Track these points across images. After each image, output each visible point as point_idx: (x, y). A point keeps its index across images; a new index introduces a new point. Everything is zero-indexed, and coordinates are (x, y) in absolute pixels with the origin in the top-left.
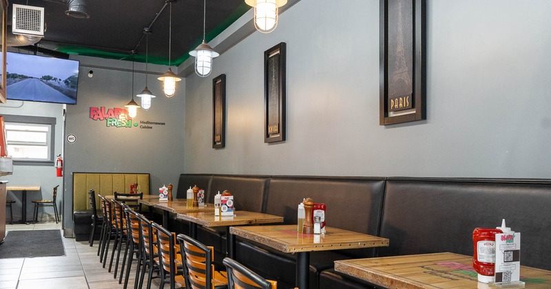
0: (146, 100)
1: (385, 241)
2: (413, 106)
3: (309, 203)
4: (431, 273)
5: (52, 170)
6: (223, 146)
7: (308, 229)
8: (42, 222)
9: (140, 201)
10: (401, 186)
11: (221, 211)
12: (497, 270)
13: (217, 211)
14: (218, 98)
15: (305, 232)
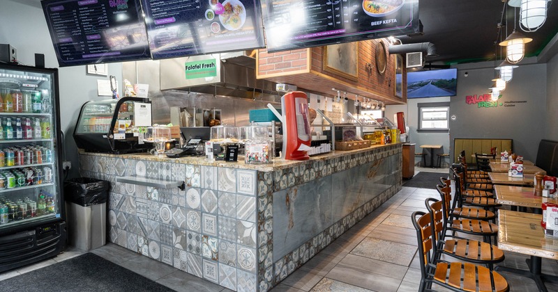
5: (447, 135)
11: (513, 174)
13: (510, 174)
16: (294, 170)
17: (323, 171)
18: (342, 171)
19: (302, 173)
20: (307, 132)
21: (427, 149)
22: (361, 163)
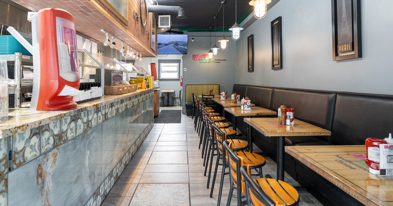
0: (215, 50)
1: (328, 132)
2: (353, 49)
3: (284, 108)
4: (340, 162)
5: (179, 83)
6: (253, 71)
7: (283, 123)
8: (175, 106)
9: (213, 99)
10: (345, 97)
11: (244, 108)
12: (381, 167)
13: (242, 108)
14: (250, 46)
15: (281, 124)
16: (51, 127)
17: (93, 121)
18: (112, 117)
19: (64, 128)
20: (73, 69)
21: (165, 93)
22: (129, 107)
